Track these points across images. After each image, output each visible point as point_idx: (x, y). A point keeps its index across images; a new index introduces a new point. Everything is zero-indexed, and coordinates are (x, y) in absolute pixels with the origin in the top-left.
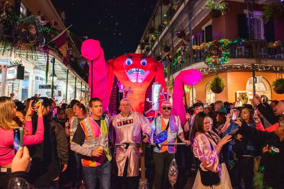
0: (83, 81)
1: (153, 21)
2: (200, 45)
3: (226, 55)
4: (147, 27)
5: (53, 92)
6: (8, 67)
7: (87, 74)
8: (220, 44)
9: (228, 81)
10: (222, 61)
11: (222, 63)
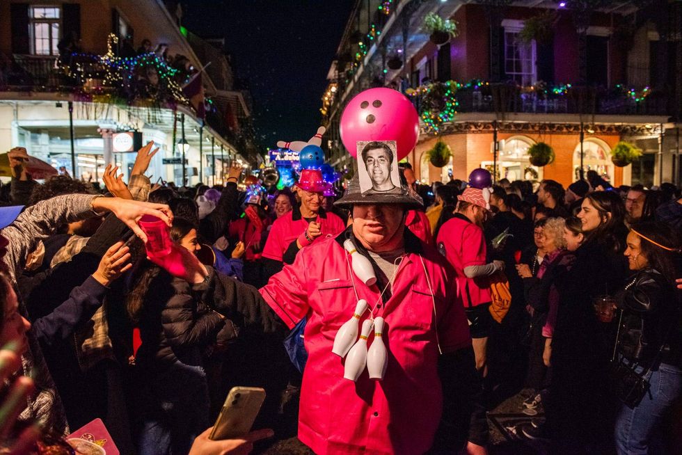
0: (225, 142)
1: (356, 19)
2: (415, 89)
3: (452, 107)
4: (346, 33)
5: (185, 170)
6: (114, 132)
7: (231, 128)
8: (445, 89)
9: (468, 145)
10: (446, 118)
11: (445, 120)
